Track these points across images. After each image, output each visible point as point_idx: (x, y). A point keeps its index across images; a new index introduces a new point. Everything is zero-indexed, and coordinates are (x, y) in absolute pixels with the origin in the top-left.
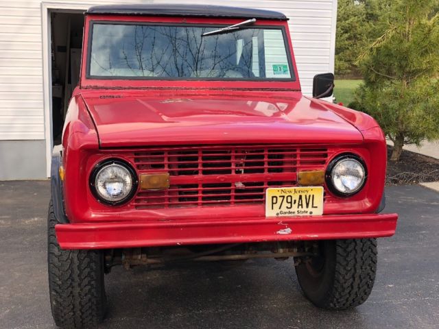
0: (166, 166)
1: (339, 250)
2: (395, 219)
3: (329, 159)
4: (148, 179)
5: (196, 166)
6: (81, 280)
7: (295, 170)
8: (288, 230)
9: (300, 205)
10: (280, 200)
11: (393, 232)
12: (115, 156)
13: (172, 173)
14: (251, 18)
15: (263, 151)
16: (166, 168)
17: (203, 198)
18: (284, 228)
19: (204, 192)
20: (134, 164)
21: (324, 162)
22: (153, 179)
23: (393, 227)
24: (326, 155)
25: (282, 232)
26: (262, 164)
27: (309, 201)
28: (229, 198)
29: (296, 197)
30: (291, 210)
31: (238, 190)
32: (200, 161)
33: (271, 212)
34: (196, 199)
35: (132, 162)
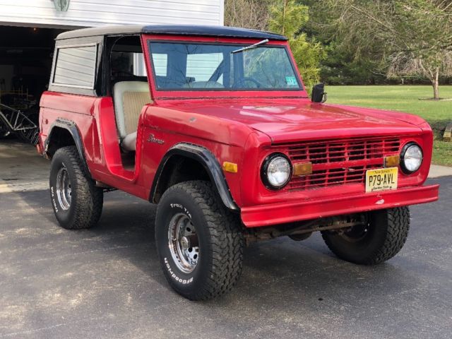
0: (308, 157)
1: (390, 216)
2: (437, 188)
3: (400, 147)
4: (300, 167)
5: (325, 156)
6: (235, 255)
7: (381, 156)
8: (382, 201)
9: (385, 182)
10: (374, 178)
11: (436, 198)
12: (277, 151)
13: (313, 162)
14: (265, 39)
15: (363, 143)
16: (308, 159)
17: (329, 181)
18: (379, 199)
19: (330, 176)
20: (289, 156)
21: (397, 149)
22: (304, 167)
23: (436, 194)
24: (398, 144)
25: (378, 203)
26: (363, 152)
27: (390, 178)
28: (343, 179)
29: (383, 176)
30: (380, 186)
31: (349, 173)
32: (327, 152)
33: (369, 189)
34: (324, 181)
35: (287, 154)
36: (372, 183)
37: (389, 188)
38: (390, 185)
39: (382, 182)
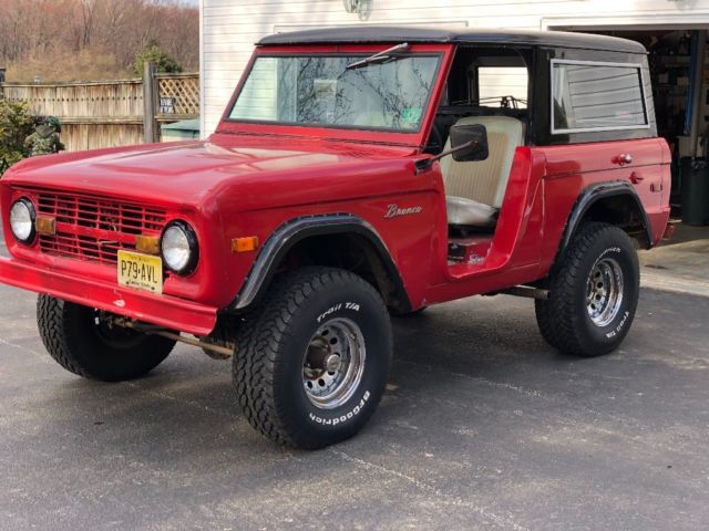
7: (137, 232)
8: (122, 303)
9: (144, 276)
10: (128, 265)
12: (27, 195)
14: (402, 43)
16: (55, 214)
17: (82, 252)
18: (120, 298)
19: (80, 244)
20: (36, 205)
25: (116, 303)
27: (150, 273)
29: (140, 266)
30: (137, 281)
31: (103, 248)
32: (77, 209)
33: (122, 279)
34: (78, 251)
36: (126, 272)
37: (150, 289)
38: (152, 284)
39: (139, 276)
